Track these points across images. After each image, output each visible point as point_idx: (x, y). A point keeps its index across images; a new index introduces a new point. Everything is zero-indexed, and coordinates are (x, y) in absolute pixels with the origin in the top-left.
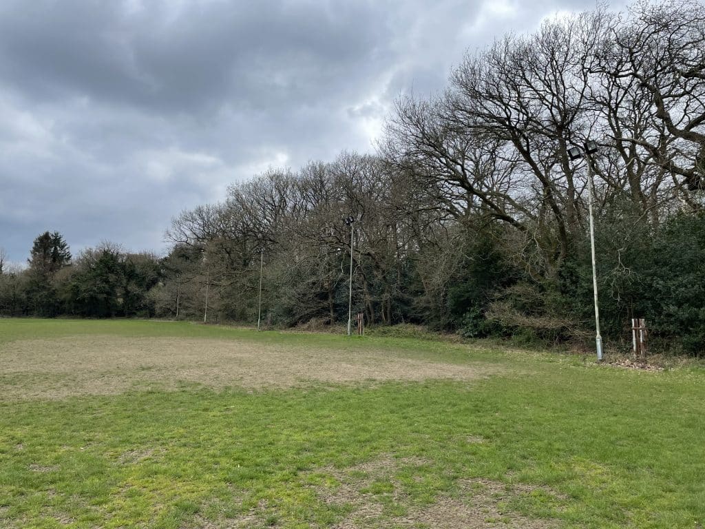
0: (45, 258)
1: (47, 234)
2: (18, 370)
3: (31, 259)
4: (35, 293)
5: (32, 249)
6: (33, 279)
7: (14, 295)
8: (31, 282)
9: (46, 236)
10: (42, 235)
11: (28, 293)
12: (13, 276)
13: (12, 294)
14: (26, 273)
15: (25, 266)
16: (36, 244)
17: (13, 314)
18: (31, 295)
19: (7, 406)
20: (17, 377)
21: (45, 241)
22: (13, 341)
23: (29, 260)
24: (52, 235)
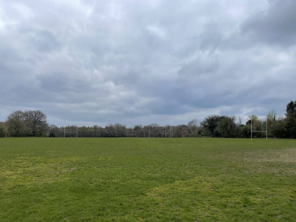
0: (292, 113)
1: (292, 102)
2: (290, 162)
3: (286, 113)
4: (290, 128)
5: (286, 109)
6: (289, 122)
7: (282, 129)
8: (288, 123)
9: (292, 103)
10: (290, 103)
11: (287, 128)
12: (280, 121)
13: (280, 129)
14: (285, 120)
15: (284, 117)
16: (288, 107)
17: (282, 137)
18: (289, 129)
19: (289, 177)
20: (290, 164)
21: (291, 105)
22: (285, 149)
23: (285, 114)
24: (294, 102)
